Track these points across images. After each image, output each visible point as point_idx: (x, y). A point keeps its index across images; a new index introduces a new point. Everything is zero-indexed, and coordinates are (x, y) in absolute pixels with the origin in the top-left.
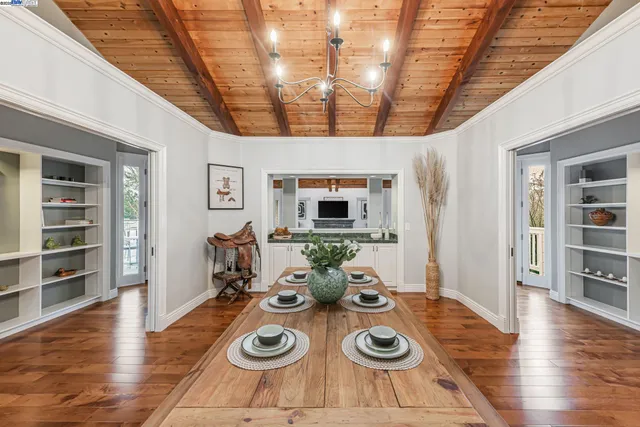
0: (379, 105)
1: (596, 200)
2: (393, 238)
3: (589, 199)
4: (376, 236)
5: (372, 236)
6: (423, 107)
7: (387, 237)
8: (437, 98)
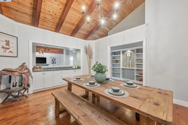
0: (74, 28)
1: (115, 59)
2: (79, 68)
3: (114, 58)
4: (74, 67)
5: (73, 67)
6: (85, 33)
7: (77, 68)
8: (88, 31)
